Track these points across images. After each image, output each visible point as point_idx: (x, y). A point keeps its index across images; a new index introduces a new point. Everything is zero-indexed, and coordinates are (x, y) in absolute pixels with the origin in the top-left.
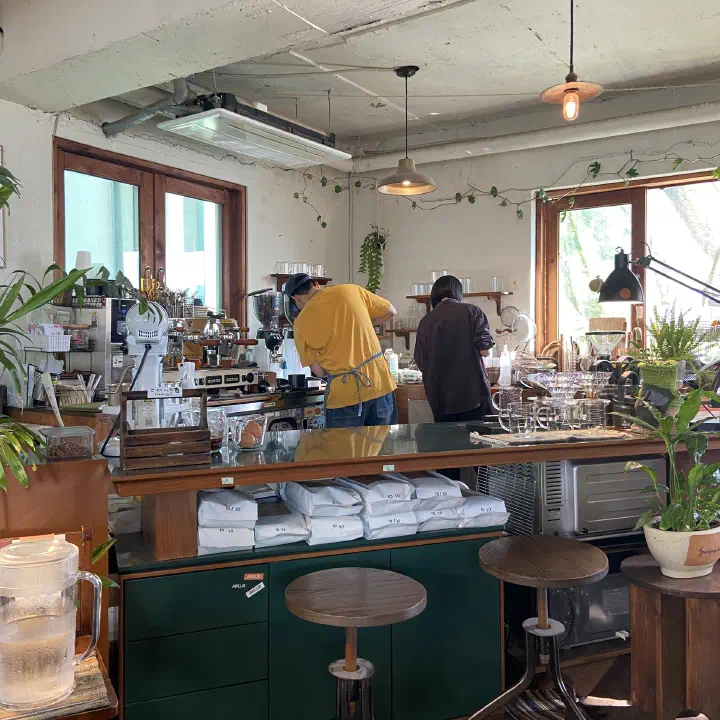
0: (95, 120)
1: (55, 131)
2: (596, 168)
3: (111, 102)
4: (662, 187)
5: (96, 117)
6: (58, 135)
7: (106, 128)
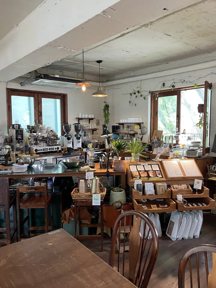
0: (18, 82)
1: (7, 87)
2: (164, 84)
3: (21, 77)
4: (185, 90)
5: (19, 81)
6: (8, 87)
7: (21, 84)
